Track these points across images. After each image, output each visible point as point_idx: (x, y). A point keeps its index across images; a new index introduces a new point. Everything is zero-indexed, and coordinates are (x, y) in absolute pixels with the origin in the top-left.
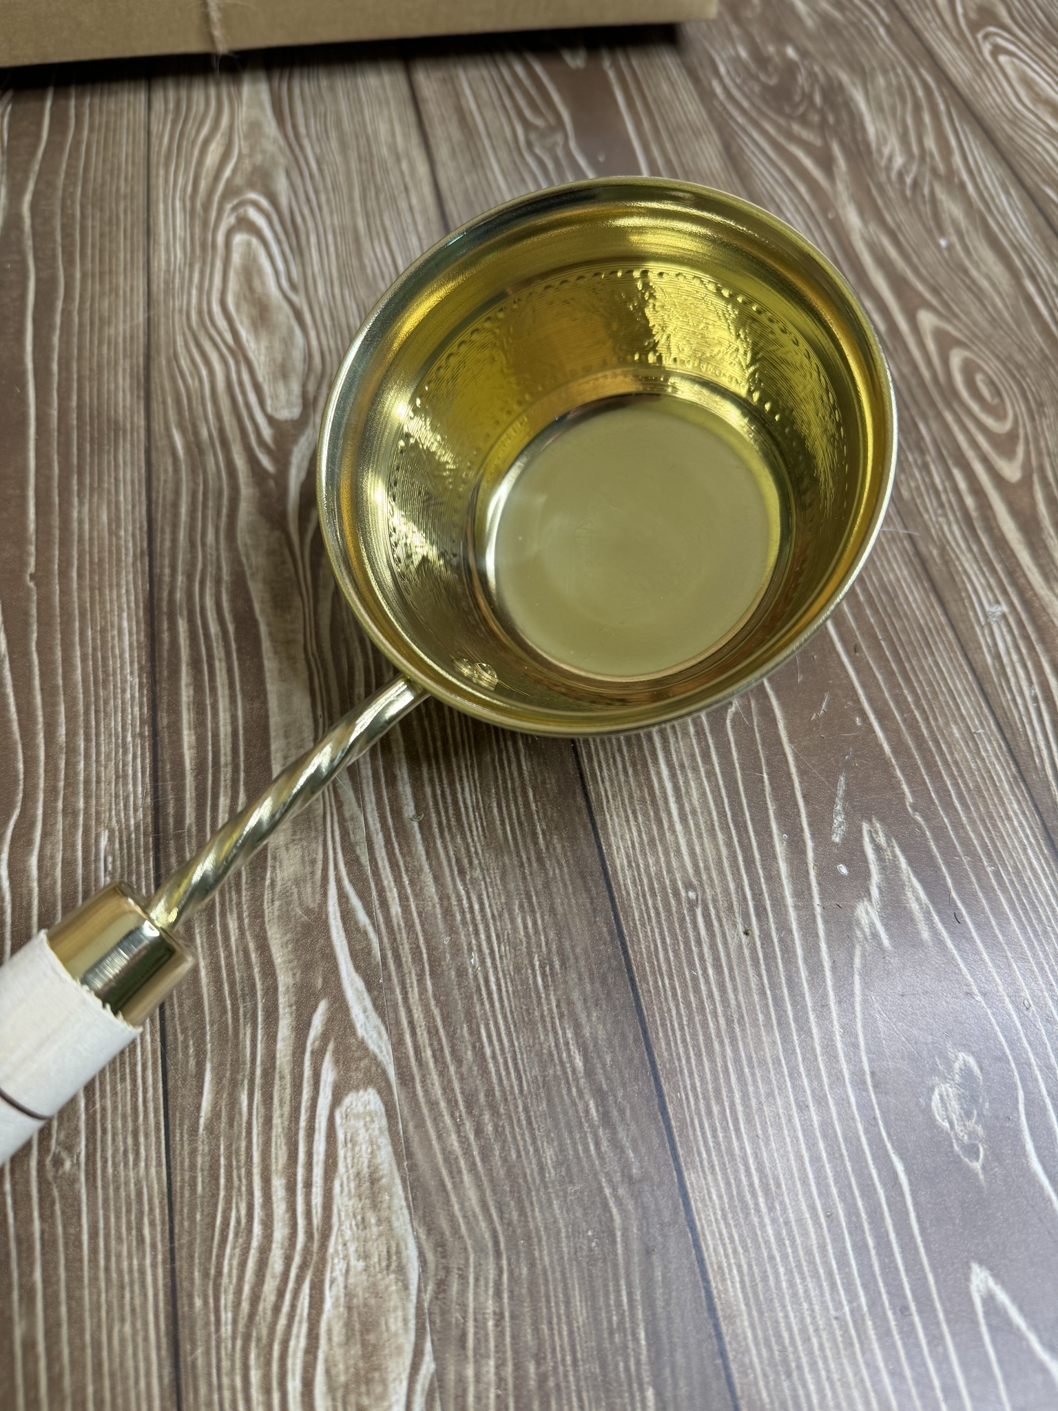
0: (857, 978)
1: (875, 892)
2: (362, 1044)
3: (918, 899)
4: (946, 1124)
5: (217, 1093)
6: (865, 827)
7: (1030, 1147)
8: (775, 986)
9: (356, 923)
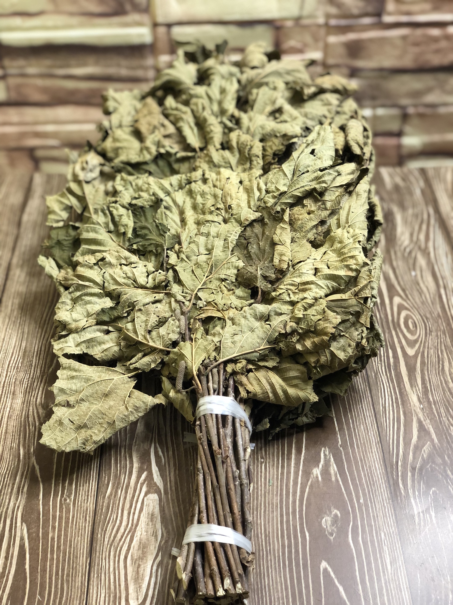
0: (308, 487)
1: (320, 466)
2: (155, 483)
3: (334, 470)
4: (325, 527)
5: (112, 489)
6: (323, 449)
7: (350, 536)
8: (281, 486)
9: (159, 454)
